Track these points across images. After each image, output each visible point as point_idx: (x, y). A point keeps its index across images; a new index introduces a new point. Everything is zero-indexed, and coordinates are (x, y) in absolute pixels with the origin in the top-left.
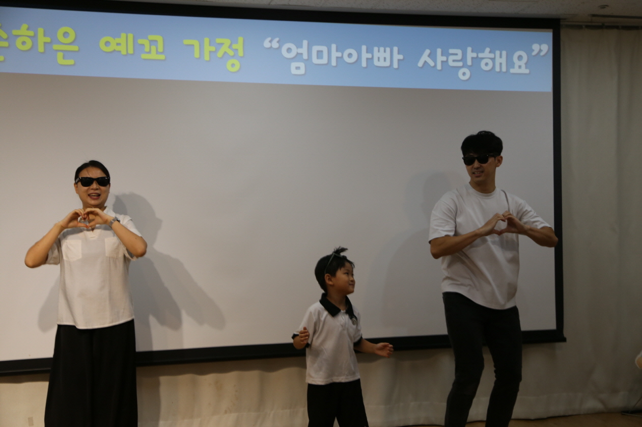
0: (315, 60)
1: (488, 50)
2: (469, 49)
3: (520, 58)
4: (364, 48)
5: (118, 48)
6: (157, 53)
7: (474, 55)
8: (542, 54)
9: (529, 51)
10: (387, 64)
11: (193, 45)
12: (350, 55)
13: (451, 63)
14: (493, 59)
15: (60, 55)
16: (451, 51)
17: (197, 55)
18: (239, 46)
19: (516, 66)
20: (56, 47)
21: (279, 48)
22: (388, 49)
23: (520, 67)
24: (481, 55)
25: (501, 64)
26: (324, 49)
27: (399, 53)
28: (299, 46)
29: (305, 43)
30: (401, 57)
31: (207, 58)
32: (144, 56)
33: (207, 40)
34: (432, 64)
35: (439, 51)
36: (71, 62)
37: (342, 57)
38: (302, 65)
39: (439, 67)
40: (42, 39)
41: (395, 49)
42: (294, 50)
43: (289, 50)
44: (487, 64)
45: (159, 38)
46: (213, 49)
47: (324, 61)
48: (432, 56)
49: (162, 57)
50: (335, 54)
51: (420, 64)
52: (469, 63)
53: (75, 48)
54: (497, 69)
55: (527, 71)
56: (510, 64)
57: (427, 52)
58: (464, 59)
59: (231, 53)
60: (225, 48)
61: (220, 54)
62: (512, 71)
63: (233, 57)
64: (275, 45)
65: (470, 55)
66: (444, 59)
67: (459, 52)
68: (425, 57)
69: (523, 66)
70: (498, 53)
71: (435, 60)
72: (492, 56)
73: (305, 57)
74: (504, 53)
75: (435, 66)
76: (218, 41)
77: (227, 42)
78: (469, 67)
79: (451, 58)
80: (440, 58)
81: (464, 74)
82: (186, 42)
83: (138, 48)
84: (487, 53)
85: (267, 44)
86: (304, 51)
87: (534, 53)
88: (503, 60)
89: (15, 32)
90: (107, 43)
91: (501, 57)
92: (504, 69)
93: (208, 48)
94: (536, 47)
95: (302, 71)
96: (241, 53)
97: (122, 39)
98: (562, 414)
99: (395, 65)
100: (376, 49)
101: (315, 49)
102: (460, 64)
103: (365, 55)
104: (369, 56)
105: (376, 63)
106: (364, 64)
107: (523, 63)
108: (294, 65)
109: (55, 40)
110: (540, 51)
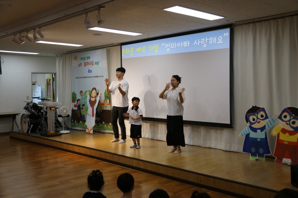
0: (172, 47)
1: (211, 37)
2: (206, 38)
3: (220, 38)
4: (181, 42)
5: (139, 50)
6: (145, 50)
7: (208, 40)
8: (227, 36)
9: (223, 36)
10: (187, 46)
11: (150, 48)
12: (179, 45)
13: (202, 43)
14: (213, 40)
15: (131, 53)
16: (202, 39)
17: (150, 50)
18: (157, 46)
19: (219, 41)
20: (131, 52)
21: (165, 45)
22: (187, 42)
23: (220, 41)
24: (209, 39)
25: (215, 41)
26: (173, 44)
27: (189, 42)
28: (168, 44)
29: (170, 43)
30: (190, 43)
31: (152, 50)
32: (143, 52)
33: (152, 46)
34: (197, 44)
35: (199, 40)
36: (132, 55)
37: (177, 46)
38: (169, 49)
39: (199, 45)
40: (129, 51)
41: (188, 41)
42: (168, 45)
43: (167, 46)
44: (211, 42)
45: (144, 47)
46: (153, 48)
47: (173, 47)
48: (197, 42)
49: (145, 51)
50: (176, 45)
51: (194, 45)
52: (206, 42)
53: (133, 52)
54: (214, 43)
55: (222, 42)
56: (217, 41)
57: (196, 41)
58: (205, 41)
59: (156, 48)
60: (155, 47)
61: (154, 49)
62: (218, 43)
63: (156, 49)
64: (164, 45)
65: (207, 40)
66: (200, 42)
67: (204, 39)
68: (195, 42)
69: (221, 41)
70: (214, 38)
71: (198, 43)
72: (212, 39)
73: (170, 47)
74: (216, 38)
75: (198, 44)
76: (154, 46)
77: (155, 46)
78: (206, 43)
79: (202, 41)
80: (199, 42)
81: (205, 46)
82: (149, 47)
83: (142, 49)
84: (211, 39)
85: (162, 45)
86: (169, 45)
87: (224, 36)
88: (215, 40)
89: (126, 50)
90: (137, 50)
91: (215, 39)
92: (216, 43)
93: (152, 48)
94: (225, 34)
95: (169, 51)
96: (158, 48)
97: (139, 49)
98: (236, 151)
99: (188, 46)
100: (184, 42)
101: (172, 44)
102: (204, 43)
103: (182, 44)
104: (183, 44)
105: (184, 46)
106: (181, 47)
107: (221, 40)
108: (167, 49)
109: (131, 51)
110: (226, 35)
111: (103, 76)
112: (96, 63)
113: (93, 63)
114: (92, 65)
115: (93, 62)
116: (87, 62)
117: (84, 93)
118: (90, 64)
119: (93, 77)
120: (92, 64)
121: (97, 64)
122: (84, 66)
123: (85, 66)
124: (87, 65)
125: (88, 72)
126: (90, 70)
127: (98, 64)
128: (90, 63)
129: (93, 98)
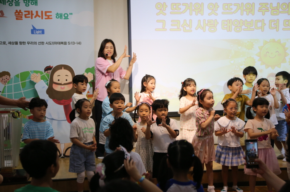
111: (79, 43)
112: (59, 16)
113: (48, 14)
114: (46, 19)
115: (51, 12)
116: (25, 11)
117: (17, 76)
118: (37, 15)
119: (49, 43)
120: (44, 17)
121: (63, 17)
122: (15, 17)
123: (17, 19)
124: (26, 17)
125: (32, 33)
126: (37, 28)
127: (66, 18)
128: (40, 14)
129: (60, 86)
